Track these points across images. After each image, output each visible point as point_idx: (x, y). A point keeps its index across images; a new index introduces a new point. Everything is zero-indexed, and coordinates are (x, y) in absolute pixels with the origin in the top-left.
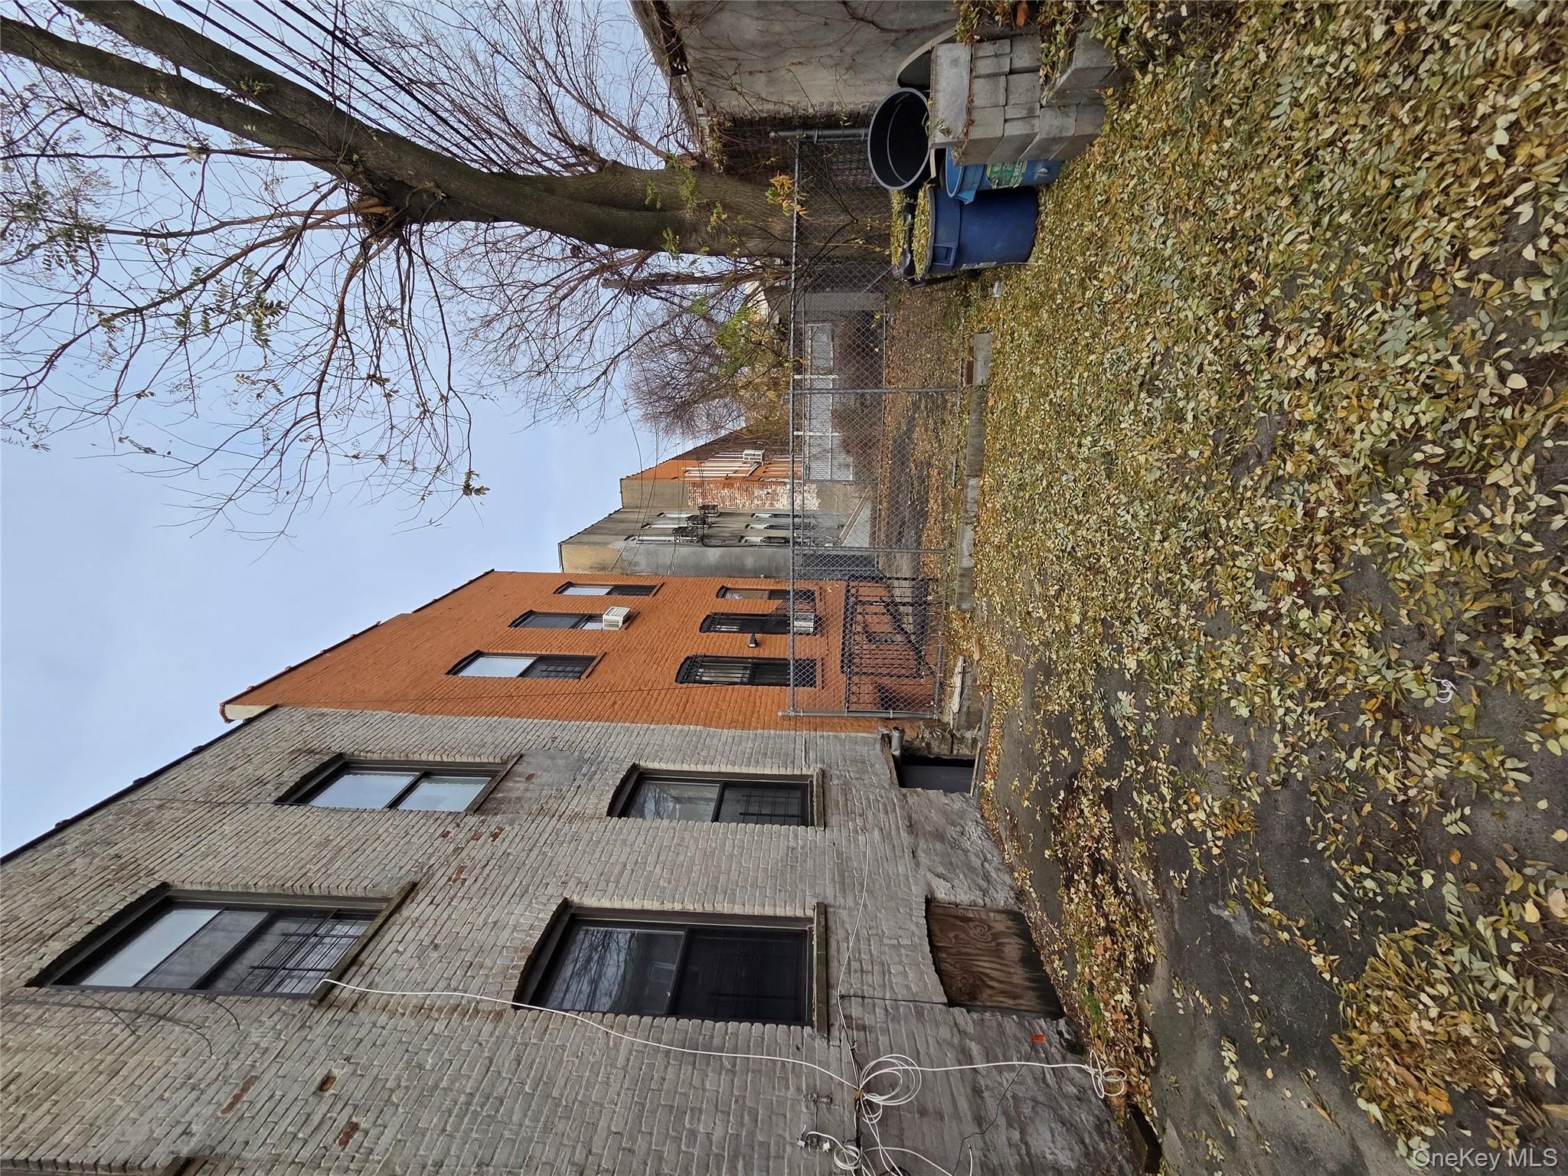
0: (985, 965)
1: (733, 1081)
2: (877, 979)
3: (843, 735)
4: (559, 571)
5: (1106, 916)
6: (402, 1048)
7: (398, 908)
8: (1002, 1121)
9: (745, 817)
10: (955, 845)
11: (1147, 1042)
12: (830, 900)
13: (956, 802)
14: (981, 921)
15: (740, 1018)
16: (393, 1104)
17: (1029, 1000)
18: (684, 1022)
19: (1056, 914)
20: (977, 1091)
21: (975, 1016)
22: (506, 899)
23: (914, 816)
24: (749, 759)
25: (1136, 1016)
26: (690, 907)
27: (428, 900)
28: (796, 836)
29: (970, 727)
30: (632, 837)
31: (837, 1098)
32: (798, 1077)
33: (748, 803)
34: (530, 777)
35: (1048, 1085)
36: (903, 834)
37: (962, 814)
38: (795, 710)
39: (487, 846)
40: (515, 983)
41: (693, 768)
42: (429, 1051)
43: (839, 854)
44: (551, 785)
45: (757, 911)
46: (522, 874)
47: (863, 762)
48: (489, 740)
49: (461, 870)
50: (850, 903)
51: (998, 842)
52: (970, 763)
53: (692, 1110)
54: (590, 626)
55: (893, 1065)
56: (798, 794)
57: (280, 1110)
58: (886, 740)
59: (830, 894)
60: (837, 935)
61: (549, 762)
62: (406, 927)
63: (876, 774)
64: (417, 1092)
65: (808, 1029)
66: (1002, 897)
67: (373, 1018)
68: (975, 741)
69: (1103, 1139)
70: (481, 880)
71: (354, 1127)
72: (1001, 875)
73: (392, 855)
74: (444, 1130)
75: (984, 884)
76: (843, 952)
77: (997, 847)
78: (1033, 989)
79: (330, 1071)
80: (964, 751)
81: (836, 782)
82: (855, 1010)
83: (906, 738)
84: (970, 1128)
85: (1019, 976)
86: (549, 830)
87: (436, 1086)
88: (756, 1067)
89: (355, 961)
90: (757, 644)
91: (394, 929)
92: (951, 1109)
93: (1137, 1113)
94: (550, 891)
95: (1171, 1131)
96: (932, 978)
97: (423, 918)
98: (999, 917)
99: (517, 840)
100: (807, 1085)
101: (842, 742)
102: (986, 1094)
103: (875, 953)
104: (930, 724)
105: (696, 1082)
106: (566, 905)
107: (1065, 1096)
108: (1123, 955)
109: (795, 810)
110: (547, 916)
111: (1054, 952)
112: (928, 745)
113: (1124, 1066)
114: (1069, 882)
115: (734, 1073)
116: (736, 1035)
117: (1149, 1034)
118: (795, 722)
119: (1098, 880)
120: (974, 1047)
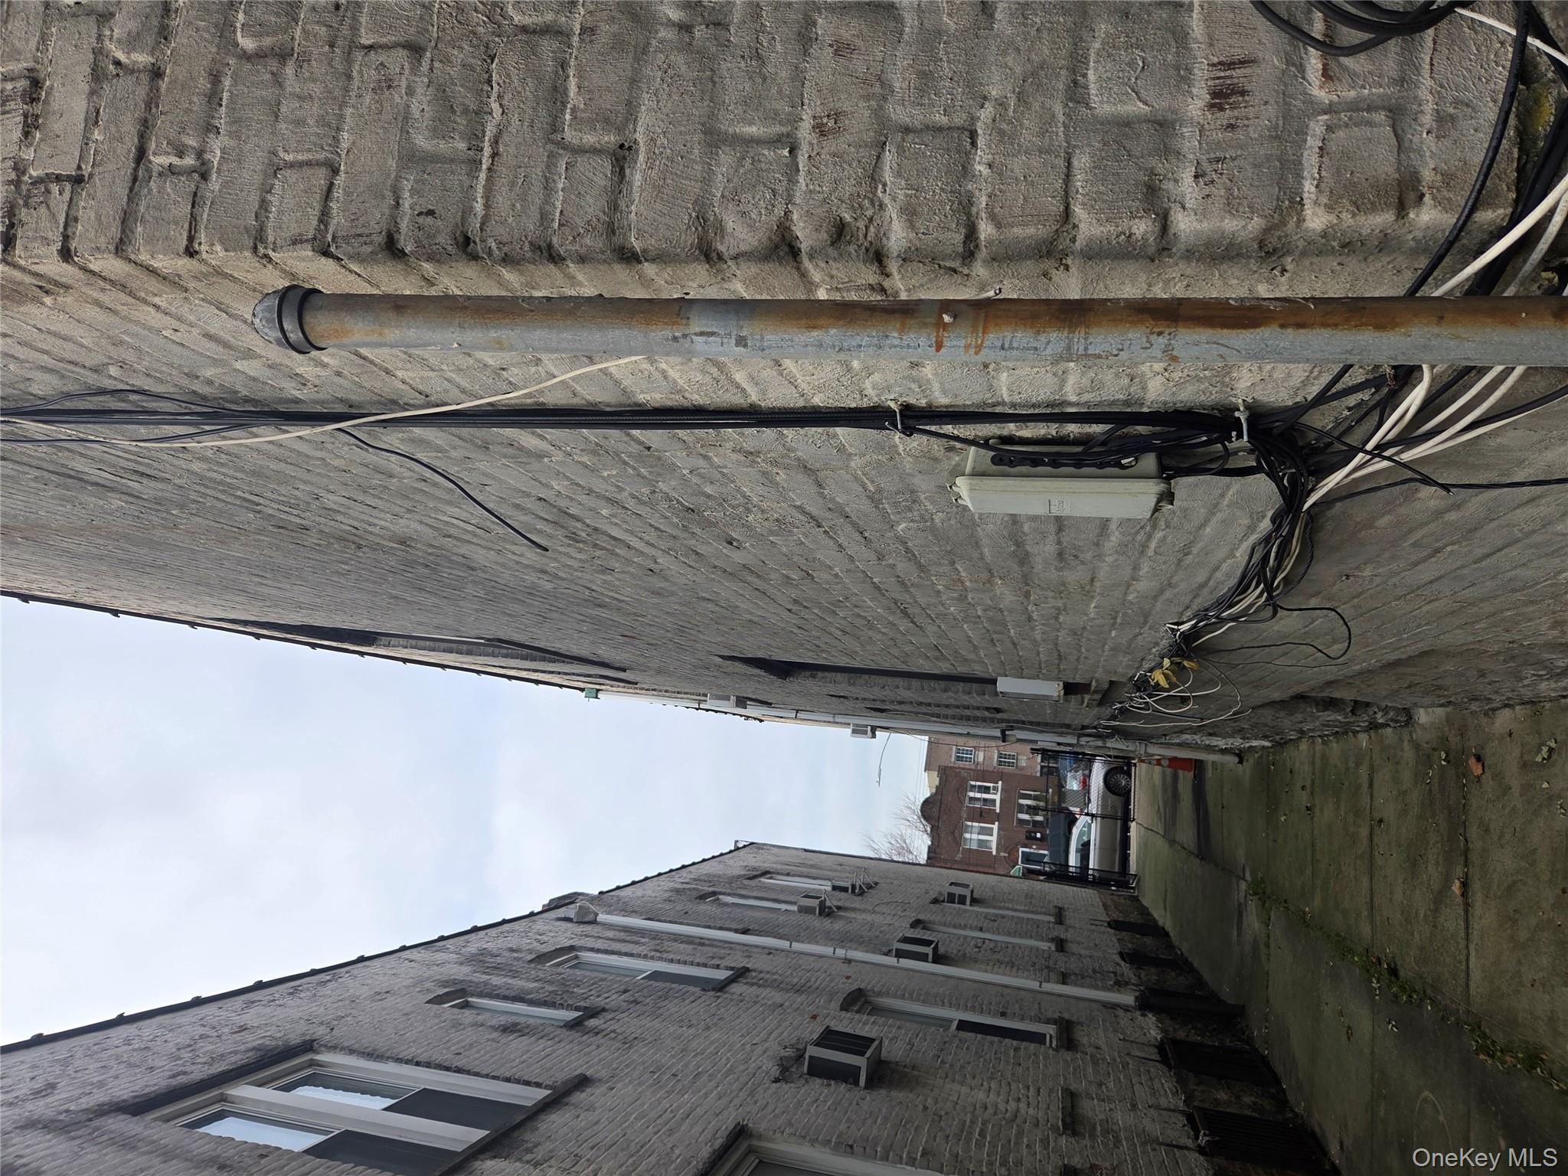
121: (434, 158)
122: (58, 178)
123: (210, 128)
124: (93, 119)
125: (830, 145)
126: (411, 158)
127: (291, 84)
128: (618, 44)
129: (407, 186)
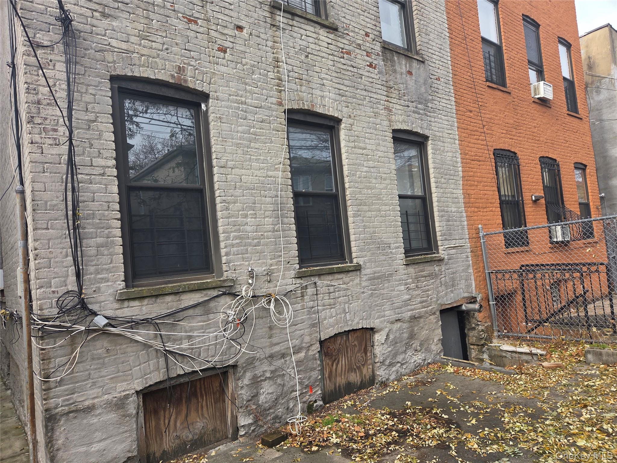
0: (343, 362)
1: (270, 231)
2: (327, 302)
3: (472, 271)
4: (580, 35)
5: (375, 435)
6: (258, 59)
7: (323, 26)
8: (273, 368)
9: (405, 215)
10: (408, 346)
11: (315, 448)
12: (363, 272)
13: (436, 347)
14: (366, 360)
15: (298, 230)
16: (236, 66)
17: (330, 386)
18: (291, 201)
19: (375, 405)
20: (283, 356)
21: (317, 355)
22: (337, 86)
23: (422, 320)
24: (443, 211)
25: (325, 445)
26: (348, 192)
27: (330, 41)
28: (398, 248)
29: (491, 357)
30: (382, 148)
31: (271, 285)
32: (276, 264)
33: (414, 215)
34: (410, 73)
35: (291, 393)
36: (409, 314)
37: (428, 350)
38: (484, 236)
39: (365, 63)
40: (296, 107)
41: (432, 176)
42: (260, 74)
43: (391, 275)
44: (407, 88)
45: (351, 231)
46: (351, 90)
47: (453, 286)
48: (432, 36)
49: (349, 53)
50: (364, 284)
51: (414, 372)
52: (466, 357)
53: (255, 214)
54: (532, 75)
55: (288, 312)
56: (425, 246)
57: (227, 12)
58: (473, 300)
59: (367, 271)
60: (345, 278)
61: (422, 81)
62: (315, 35)
63: (446, 294)
64: (243, 76)
65: (297, 266)
66: (381, 373)
67: (270, 39)
68: (482, 361)
69: (273, 419)
70: (345, 67)
71: (225, 52)
72: (395, 373)
73: (351, 8)
74: (230, 95)
75: (387, 362)
76: (337, 281)
77: (411, 372)
78: (335, 388)
79: (245, 28)
80: (473, 353)
81: (437, 269)
82: (310, 291)
83: (476, 314)
84: (268, 352)
85: (341, 381)
86: (379, 97)
87: (246, 84)
88: (278, 243)
89: (294, 14)
90: (535, 202)
91: (312, 29)
92: (274, 342)
93: (284, 438)
94: (345, 109)
95: (278, 454)
96: (332, 332)
97: (321, 43)
98: (370, 370)
99: (370, 80)
100: (273, 269)
101: (465, 270)
102: (283, 360)
103: (340, 299)
104: (489, 330)
105: (267, 213)
106: (338, 121)
107: (288, 401)
108: (355, 442)
109: (414, 245)
110: (332, 112)
111: (355, 402)
112: (474, 329)
113: (303, 434)
114: (393, 415)
115: (274, 231)
116: (290, 229)
117: (318, 451)
118: (475, 237)
119: (394, 433)
120: (302, 355)
121: (46, 205)
122: (42, 150)
123: (51, 173)
124: (52, 155)
125: (48, 253)
126: (46, 202)
127: (57, 184)
128: (63, 227)
129: (42, 202)
